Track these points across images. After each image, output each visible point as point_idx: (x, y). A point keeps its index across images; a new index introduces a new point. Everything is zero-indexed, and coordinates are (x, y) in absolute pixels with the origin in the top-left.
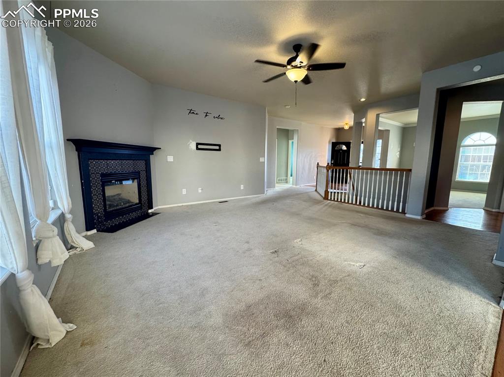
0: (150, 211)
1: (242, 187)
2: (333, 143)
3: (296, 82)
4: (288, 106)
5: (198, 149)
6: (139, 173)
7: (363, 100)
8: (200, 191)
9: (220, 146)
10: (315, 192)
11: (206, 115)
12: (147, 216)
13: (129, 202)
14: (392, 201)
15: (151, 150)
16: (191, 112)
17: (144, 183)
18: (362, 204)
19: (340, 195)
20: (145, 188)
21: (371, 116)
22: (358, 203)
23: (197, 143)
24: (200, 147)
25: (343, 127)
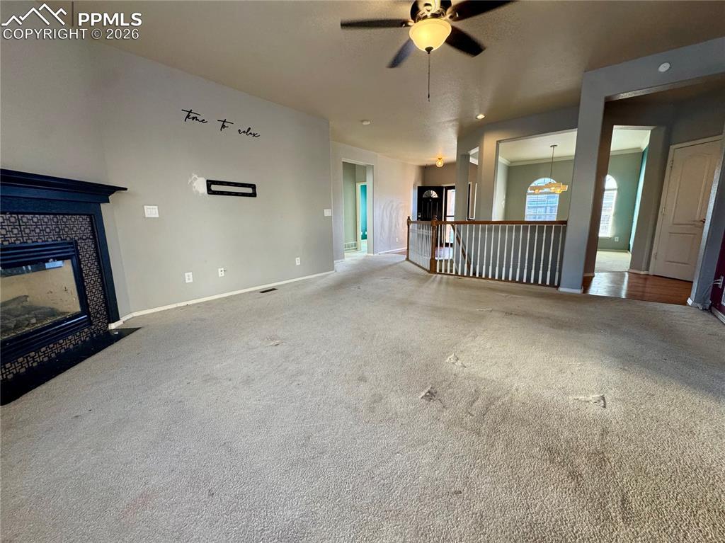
0: (113, 326)
1: (298, 261)
2: (419, 187)
3: (429, 50)
4: (367, 121)
5: (210, 192)
6: (74, 244)
7: (481, 117)
8: (221, 274)
9: (253, 187)
10: (407, 262)
11: (223, 126)
12: (108, 339)
13: (53, 313)
14: (535, 269)
15: (104, 192)
16: (190, 116)
17: (89, 267)
18: (477, 275)
19: (443, 263)
20: (96, 278)
21: (489, 142)
22: (471, 275)
23: (208, 181)
24: (214, 188)
25: (434, 163)
